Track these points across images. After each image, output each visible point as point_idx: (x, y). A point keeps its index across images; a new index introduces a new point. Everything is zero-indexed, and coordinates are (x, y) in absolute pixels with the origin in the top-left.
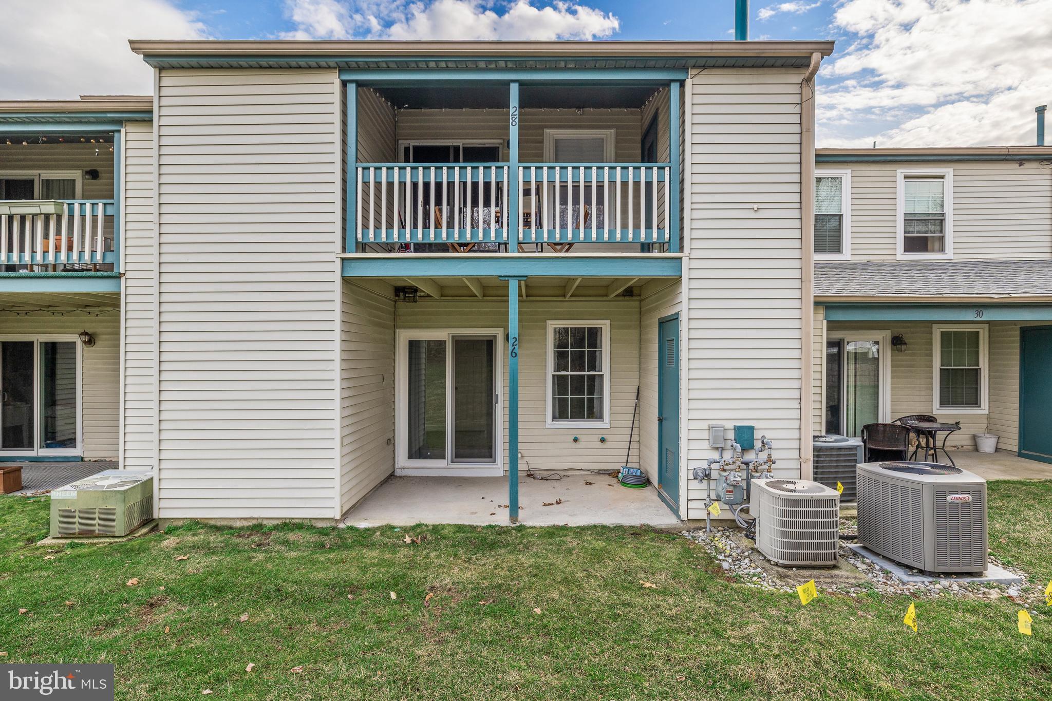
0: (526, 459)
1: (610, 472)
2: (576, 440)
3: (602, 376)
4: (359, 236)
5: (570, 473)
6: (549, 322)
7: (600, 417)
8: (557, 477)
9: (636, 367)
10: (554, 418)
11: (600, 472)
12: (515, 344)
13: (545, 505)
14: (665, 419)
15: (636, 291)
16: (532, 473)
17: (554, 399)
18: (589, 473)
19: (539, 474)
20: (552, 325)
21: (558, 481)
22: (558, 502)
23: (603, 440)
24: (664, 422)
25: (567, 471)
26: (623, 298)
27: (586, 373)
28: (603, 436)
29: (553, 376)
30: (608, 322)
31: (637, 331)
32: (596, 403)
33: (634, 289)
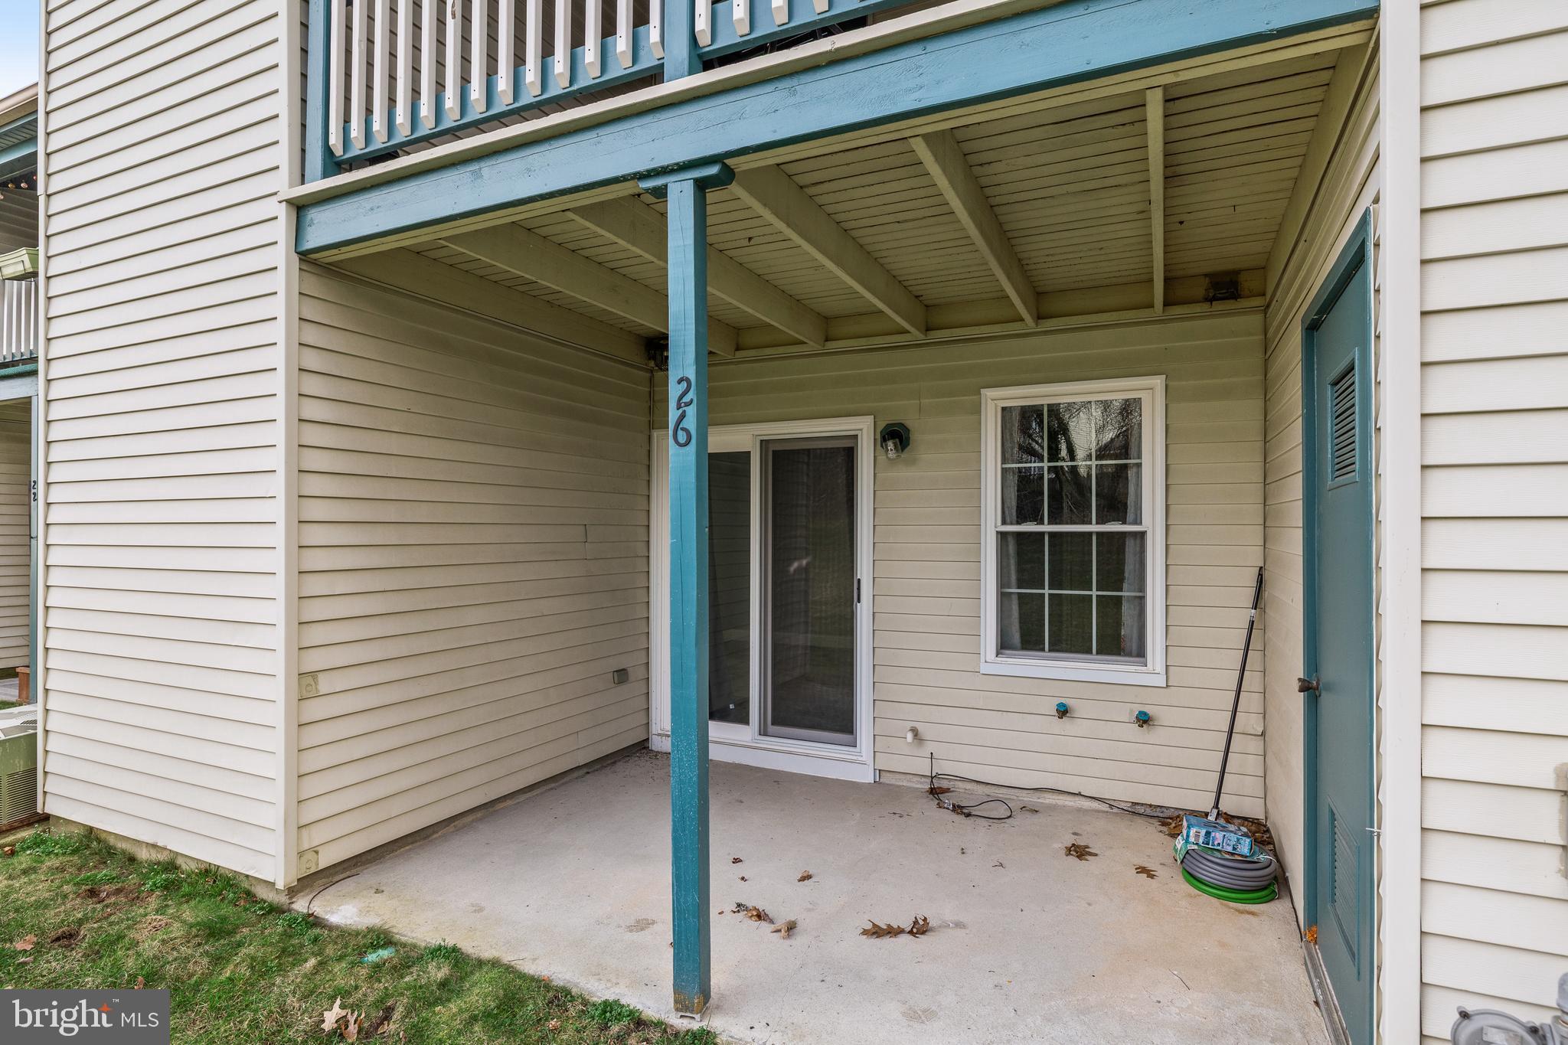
0: (930, 747)
1: (1167, 813)
2: (1063, 712)
3: (1142, 535)
4: (335, 140)
5: (1049, 799)
6: (989, 394)
7: (1140, 653)
8: (1002, 811)
9: (1254, 511)
10: (1004, 645)
11: (1136, 811)
12: (686, 399)
13: (877, 932)
14: (1329, 688)
15: (1248, 282)
16: (945, 784)
17: (1003, 597)
18: (1104, 807)
19: (963, 794)
20: (996, 400)
21: (996, 825)
22: (920, 929)
23: (1144, 720)
24: (1326, 699)
25: (1038, 794)
26: (1205, 307)
27: (1094, 528)
28: (1146, 709)
29: (1002, 536)
30: (1158, 382)
31: (1255, 405)
32: (1127, 612)
33: (1242, 277)
